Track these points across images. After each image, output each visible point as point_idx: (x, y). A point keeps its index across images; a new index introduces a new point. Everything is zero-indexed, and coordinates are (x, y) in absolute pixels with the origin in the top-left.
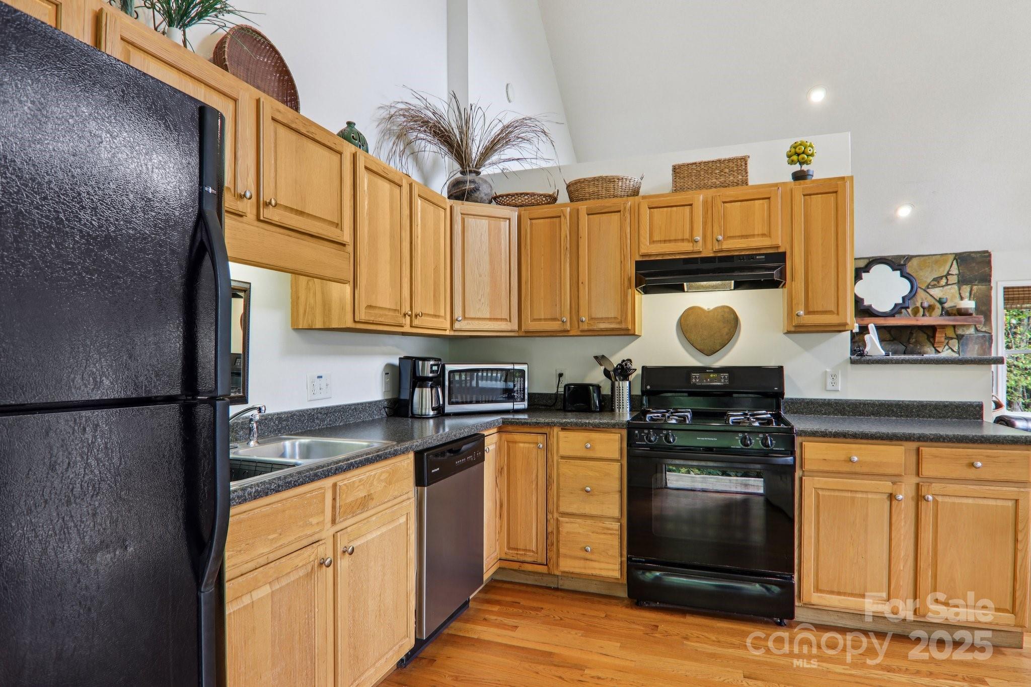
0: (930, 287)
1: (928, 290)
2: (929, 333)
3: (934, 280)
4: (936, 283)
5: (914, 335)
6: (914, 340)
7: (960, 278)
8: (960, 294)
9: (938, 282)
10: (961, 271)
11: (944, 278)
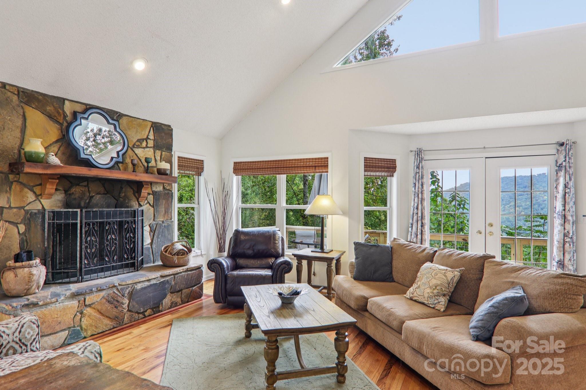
0: (135, 146)
1: (134, 149)
2: (134, 189)
3: (138, 140)
4: (139, 144)
5: (124, 189)
6: (123, 194)
7: (155, 144)
8: (155, 156)
9: (141, 144)
10: (155, 138)
11: (145, 141)
